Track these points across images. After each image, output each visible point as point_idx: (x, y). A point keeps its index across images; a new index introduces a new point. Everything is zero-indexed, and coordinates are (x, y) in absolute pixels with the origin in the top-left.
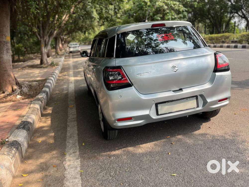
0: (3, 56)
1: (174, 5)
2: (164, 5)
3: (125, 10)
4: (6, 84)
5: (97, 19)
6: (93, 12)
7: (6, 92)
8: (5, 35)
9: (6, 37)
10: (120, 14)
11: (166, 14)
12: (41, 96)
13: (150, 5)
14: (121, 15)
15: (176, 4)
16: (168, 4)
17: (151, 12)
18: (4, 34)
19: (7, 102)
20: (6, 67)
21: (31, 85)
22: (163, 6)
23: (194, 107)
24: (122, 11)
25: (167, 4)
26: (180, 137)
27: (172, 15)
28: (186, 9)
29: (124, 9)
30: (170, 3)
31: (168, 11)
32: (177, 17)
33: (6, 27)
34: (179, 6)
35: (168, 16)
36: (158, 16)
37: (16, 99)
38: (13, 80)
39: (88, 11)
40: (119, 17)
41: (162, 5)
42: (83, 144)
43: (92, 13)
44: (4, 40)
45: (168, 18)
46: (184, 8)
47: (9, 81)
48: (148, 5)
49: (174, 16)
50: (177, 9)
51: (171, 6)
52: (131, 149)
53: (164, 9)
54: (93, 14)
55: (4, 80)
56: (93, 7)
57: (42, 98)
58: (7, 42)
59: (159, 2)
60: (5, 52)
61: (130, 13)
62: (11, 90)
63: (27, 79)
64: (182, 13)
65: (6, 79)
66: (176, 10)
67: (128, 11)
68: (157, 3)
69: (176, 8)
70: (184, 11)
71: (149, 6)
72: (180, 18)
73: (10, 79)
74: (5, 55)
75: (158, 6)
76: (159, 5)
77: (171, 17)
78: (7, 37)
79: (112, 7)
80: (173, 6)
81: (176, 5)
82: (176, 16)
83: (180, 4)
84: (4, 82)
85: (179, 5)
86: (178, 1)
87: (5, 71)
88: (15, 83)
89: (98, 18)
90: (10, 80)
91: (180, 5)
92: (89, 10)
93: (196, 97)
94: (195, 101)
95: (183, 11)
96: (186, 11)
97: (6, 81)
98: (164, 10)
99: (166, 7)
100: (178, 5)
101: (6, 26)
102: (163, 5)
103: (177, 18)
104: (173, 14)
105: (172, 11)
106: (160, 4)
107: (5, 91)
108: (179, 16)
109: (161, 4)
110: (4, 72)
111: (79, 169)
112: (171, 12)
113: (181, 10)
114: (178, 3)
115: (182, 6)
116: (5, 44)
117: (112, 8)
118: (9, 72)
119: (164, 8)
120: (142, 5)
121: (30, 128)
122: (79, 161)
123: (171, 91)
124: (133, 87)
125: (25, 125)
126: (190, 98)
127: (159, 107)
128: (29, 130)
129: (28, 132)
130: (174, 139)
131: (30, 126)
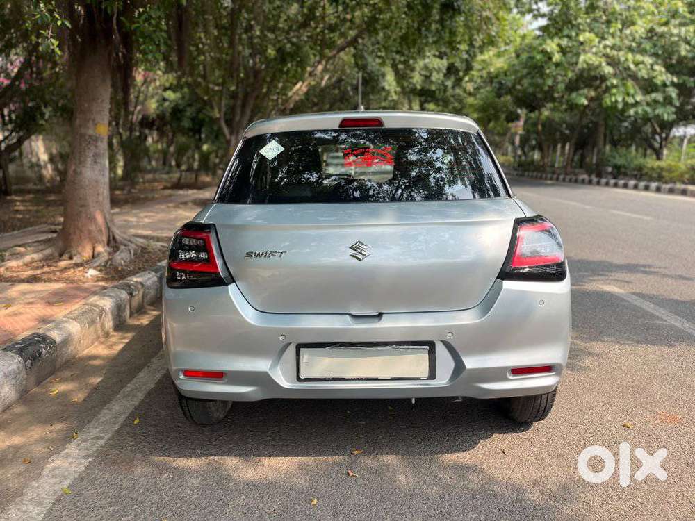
0: (83, 170)
1: (637, 64)
2: (604, 64)
3: (489, 73)
4: (81, 237)
5: (393, 94)
6: (384, 75)
7: (75, 258)
8: (94, 120)
9: (96, 124)
10: (476, 82)
11: (608, 89)
12: (139, 280)
13: (558, 61)
14: (476, 86)
15: (642, 62)
16: (619, 60)
17: (562, 82)
18: (92, 117)
19: (57, 281)
20: (86, 199)
21: (145, 249)
22: (600, 66)
23: (419, 376)
24: (481, 77)
25: (613, 62)
26: (390, 459)
27: (628, 94)
28: (675, 80)
29: (488, 70)
30: (623, 59)
31: (615, 82)
32: (641, 100)
33: (99, 101)
34: (652, 69)
35: (614, 95)
36: (581, 95)
37: (84, 276)
38: (98, 231)
39: (372, 72)
40: (472, 90)
41: (597, 63)
42: (136, 421)
43: (381, 78)
44: (91, 132)
45: (612, 102)
46: (669, 76)
47: (90, 232)
48: (554, 60)
49: (633, 96)
50: (646, 77)
51: (625, 66)
52: (231, 462)
53: (602, 73)
54: (384, 81)
55: (78, 228)
56: (389, 62)
57: (141, 283)
58: (97, 138)
59: (589, 55)
60: (89, 161)
61: (503, 82)
62: (91, 254)
63: (160, 232)
64: (662, 89)
65: (83, 226)
66: (643, 79)
67: (496, 77)
68: (582, 58)
69: (643, 73)
70: (668, 83)
71: (557, 65)
72: (652, 103)
73: (93, 228)
74: (87, 167)
75: (585, 66)
76: (587, 64)
77: (624, 99)
78: (98, 125)
79: (442, 64)
80: (632, 66)
81: (641, 66)
82: (639, 98)
83: (657, 64)
84: (77, 232)
85: (652, 65)
86: (650, 56)
87: (82, 206)
88: (105, 239)
89: (395, 92)
90: (90, 228)
91: (656, 67)
92: (374, 70)
93: (431, 345)
94: (424, 358)
95: (665, 85)
96: (673, 84)
97: (81, 231)
98: (603, 79)
99: (608, 70)
100: (649, 67)
101: (98, 99)
102: (601, 63)
103: (644, 103)
104: (632, 91)
105: (630, 83)
106: (591, 59)
107: (75, 255)
108: (648, 98)
109: (595, 60)
110: (80, 209)
111: (65, 485)
112: (624, 85)
113: (658, 81)
114: (648, 60)
115: (663, 70)
116: (92, 142)
117: (441, 66)
118: (92, 209)
119: (604, 72)
120: (535, 61)
121: (40, 354)
122: (86, 462)
123: (350, 314)
124: (229, 286)
125: (30, 344)
126: (407, 347)
127: (301, 357)
128: (34, 358)
129: (29, 362)
130: (368, 462)
131: (46, 348)
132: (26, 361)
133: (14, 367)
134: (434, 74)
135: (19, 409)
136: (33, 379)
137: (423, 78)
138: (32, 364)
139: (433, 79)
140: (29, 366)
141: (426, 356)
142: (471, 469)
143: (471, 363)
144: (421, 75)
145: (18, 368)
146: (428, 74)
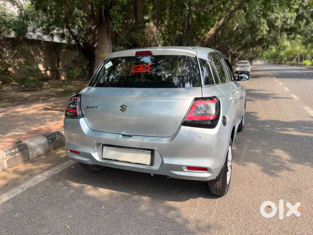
8: (103, 51)
23: (146, 164)
42: (73, 167)
44: (102, 56)
78: (105, 53)
93: (152, 151)
121: (55, 139)
122: (46, 178)
123: (121, 134)
124: (81, 119)
125: (52, 135)
126: (143, 151)
127: (103, 149)
128: (52, 140)
129: (50, 141)
130: (136, 197)
131: (58, 137)
132: (48, 140)
133: (43, 142)
134: (289, 20)
135: (43, 157)
136: (52, 147)
137: (283, 23)
138: (51, 142)
139: (288, 23)
140: (50, 142)
141: (150, 156)
142: (175, 209)
143: (167, 161)
144: (281, 21)
145: (45, 142)
146: (285, 20)
